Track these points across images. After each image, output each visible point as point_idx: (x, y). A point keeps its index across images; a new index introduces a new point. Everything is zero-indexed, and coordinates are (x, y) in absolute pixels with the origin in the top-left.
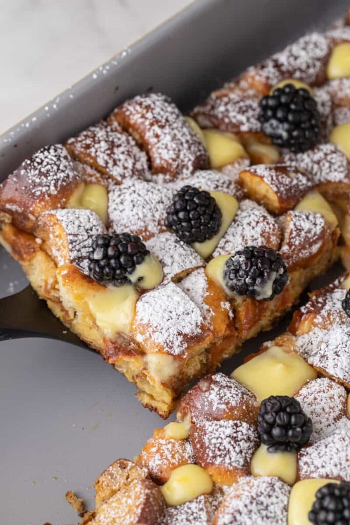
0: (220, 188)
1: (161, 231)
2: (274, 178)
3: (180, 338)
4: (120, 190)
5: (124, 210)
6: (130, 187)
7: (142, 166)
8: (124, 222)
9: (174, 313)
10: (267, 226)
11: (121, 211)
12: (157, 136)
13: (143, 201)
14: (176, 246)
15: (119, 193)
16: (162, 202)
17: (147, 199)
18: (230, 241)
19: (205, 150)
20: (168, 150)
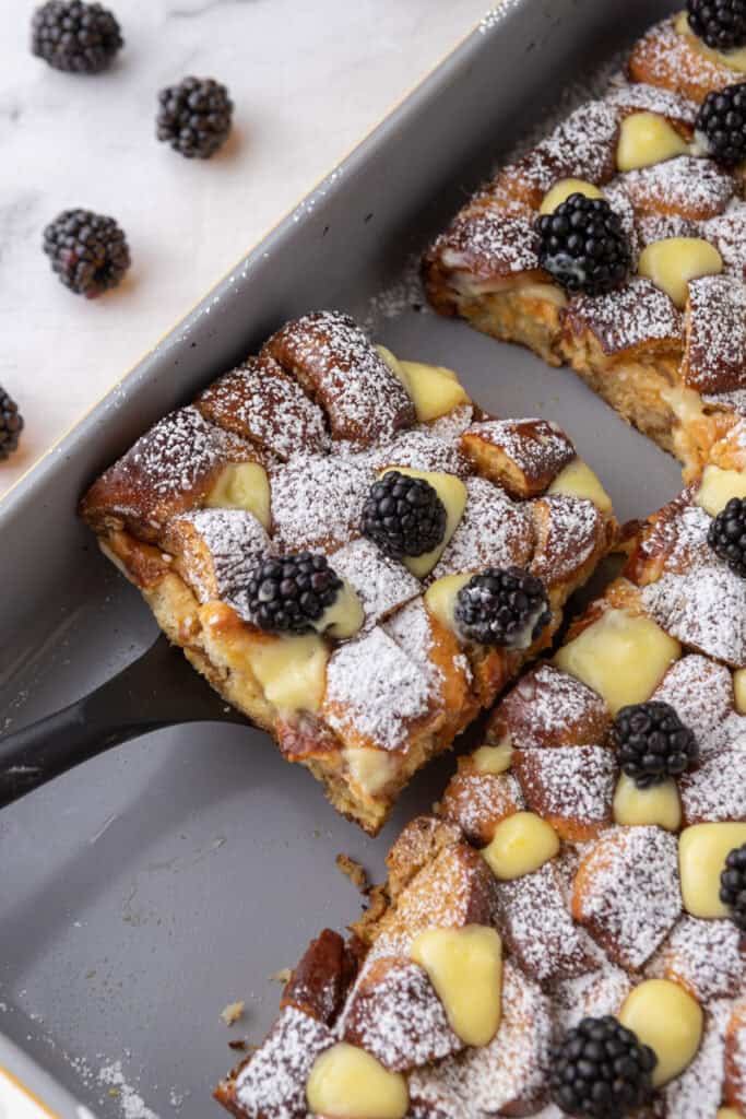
0: (438, 464)
1: (354, 538)
2: (520, 447)
3: (398, 723)
4: (288, 473)
5: (295, 507)
6: (302, 468)
7: (317, 428)
8: (296, 526)
9: (386, 684)
10: (515, 528)
11: (292, 510)
12: (339, 384)
13: (324, 492)
14: (379, 566)
15: (286, 478)
16: (354, 493)
17: (331, 489)
18: (459, 553)
19: (409, 399)
20: (357, 406)
